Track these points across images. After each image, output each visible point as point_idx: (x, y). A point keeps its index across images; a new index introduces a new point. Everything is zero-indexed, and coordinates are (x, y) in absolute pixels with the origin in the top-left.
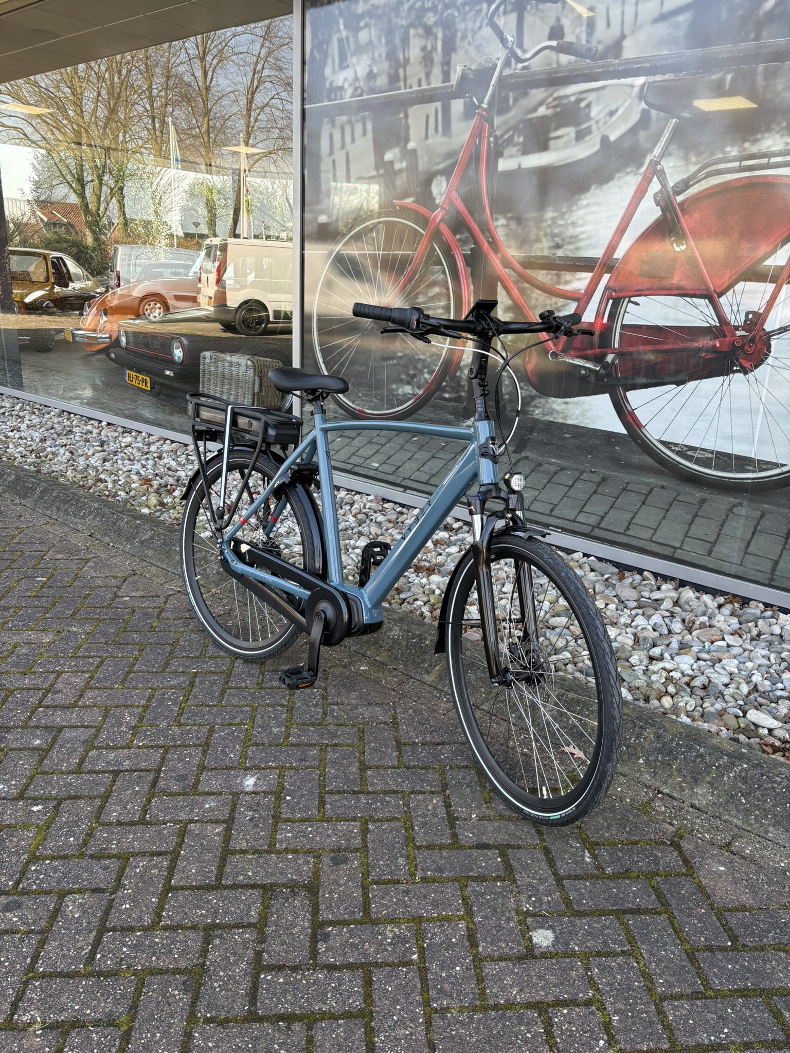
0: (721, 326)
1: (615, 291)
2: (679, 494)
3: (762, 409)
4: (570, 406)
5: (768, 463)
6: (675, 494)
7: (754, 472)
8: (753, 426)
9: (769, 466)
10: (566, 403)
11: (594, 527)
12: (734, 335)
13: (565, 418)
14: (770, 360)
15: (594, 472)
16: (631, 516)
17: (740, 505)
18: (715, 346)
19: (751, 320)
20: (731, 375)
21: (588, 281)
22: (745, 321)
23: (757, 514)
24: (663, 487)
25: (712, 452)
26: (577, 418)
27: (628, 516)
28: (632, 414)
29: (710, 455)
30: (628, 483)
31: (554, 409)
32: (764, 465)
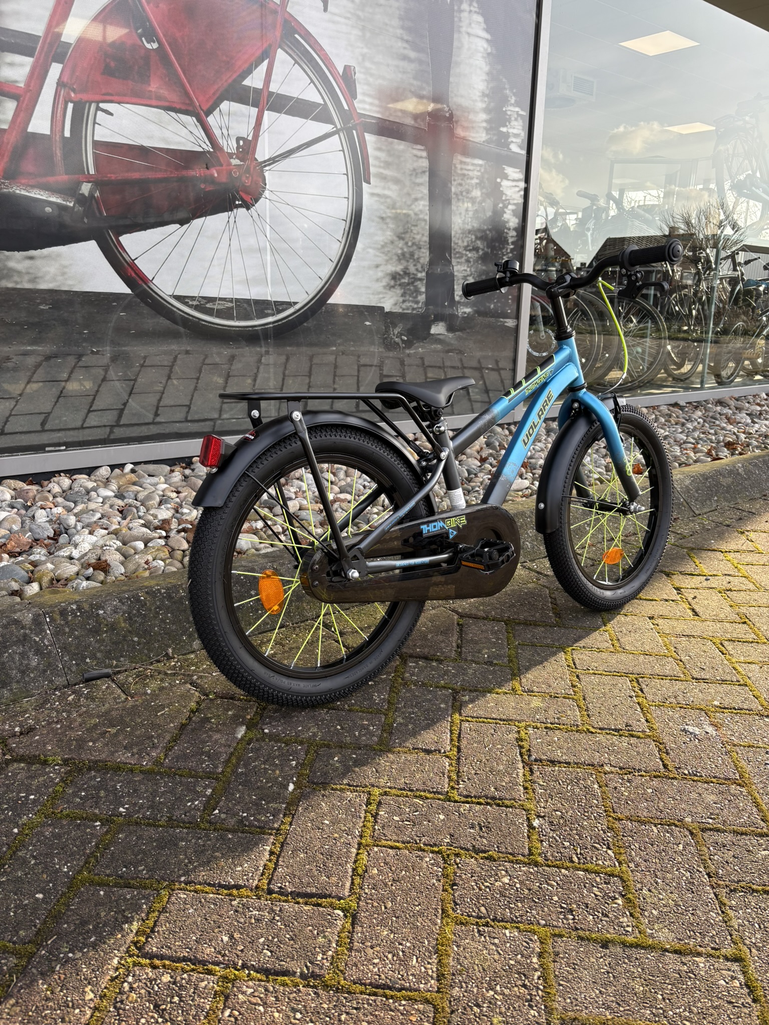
0: (214, 152)
1: (74, 90)
2: (206, 357)
3: (268, 247)
4: (38, 263)
5: (282, 303)
6: (202, 357)
7: (273, 315)
8: (264, 266)
9: (285, 306)
10: (31, 258)
11: (112, 427)
12: (230, 164)
13: (33, 280)
14: (267, 193)
15: (97, 353)
16: (158, 397)
17: (267, 353)
18: (212, 175)
19: (242, 147)
20: (235, 210)
21: (27, 69)
22: (238, 148)
23: (283, 359)
24: (187, 352)
25: (231, 300)
26: (54, 279)
27: (152, 399)
28: (133, 266)
29: (230, 305)
30: (145, 358)
31: (11, 270)
32: (281, 306)
